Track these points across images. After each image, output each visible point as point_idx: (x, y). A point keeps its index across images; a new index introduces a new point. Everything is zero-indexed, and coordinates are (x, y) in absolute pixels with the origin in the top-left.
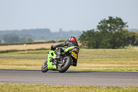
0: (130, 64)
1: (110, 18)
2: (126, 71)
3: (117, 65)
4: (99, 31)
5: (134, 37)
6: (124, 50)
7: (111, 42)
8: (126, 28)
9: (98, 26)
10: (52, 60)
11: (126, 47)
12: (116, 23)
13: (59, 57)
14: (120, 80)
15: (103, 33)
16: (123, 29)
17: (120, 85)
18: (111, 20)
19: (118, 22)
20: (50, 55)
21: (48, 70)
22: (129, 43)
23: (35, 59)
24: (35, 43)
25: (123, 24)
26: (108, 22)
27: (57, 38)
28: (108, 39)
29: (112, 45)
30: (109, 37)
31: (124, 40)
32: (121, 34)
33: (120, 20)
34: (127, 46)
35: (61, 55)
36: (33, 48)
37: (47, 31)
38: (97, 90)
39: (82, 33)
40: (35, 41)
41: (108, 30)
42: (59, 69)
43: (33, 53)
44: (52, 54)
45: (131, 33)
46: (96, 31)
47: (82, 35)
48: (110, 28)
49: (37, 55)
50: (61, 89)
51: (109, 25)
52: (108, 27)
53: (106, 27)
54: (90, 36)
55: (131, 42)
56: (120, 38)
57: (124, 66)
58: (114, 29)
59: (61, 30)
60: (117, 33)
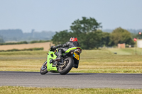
0: (105, 65)
1: (84, 18)
2: (100, 72)
3: (91, 67)
4: (72, 32)
5: (108, 38)
6: (98, 51)
7: (84, 43)
8: (100, 29)
9: (71, 27)
10: (52, 62)
11: (100, 48)
12: (90, 23)
13: (59, 58)
14: (94, 81)
15: (77, 33)
16: (97, 29)
17: (94, 87)
18: (85, 21)
19: (92, 23)
20: (49, 57)
21: (47, 72)
22: (103, 44)
23: (6, 60)
24: (7, 44)
25: (97, 24)
26: (81, 22)
27: (29, 39)
28: (82, 40)
29: (85, 46)
30: (82, 38)
31: (98, 40)
32: (95, 34)
33: (94, 20)
34: (102, 47)
35: (62, 56)
36: (5, 49)
37: (19, 31)
38: (71, 92)
39: (55, 34)
40: (7, 42)
41: (81, 31)
42: (60, 70)
43: (4, 54)
44: (52, 55)
45: (106, 34)
46: (69, 31)
47: (55, 36)
48: (84, 29)
49: (9, 56)
50: (34, 91)
51: (82, 26)
52: (82, 28)
53: (79, 27)
54: (63, 37)
55: (105, 42)
56: (94, 39)
57: (98, 67)
58: (88, 30)
59: (33, 30)
60: (91, 34)
